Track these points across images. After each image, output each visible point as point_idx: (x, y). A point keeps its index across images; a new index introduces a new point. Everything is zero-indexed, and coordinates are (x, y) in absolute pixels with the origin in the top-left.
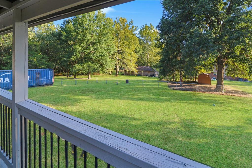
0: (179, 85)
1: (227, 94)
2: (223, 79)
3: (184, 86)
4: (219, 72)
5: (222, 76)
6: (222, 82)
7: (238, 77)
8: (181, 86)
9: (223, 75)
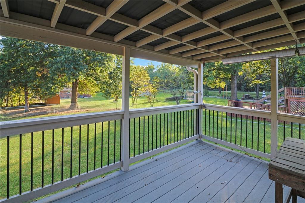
0: (24, 109)
1: (82, 110)
2: (77, 97)
3: (30, 110)
4: (74, 90)
5: (77, 94)
6: (77, 100)
7: (84, 93)
8: (27, 111)
9: (77, 92)
